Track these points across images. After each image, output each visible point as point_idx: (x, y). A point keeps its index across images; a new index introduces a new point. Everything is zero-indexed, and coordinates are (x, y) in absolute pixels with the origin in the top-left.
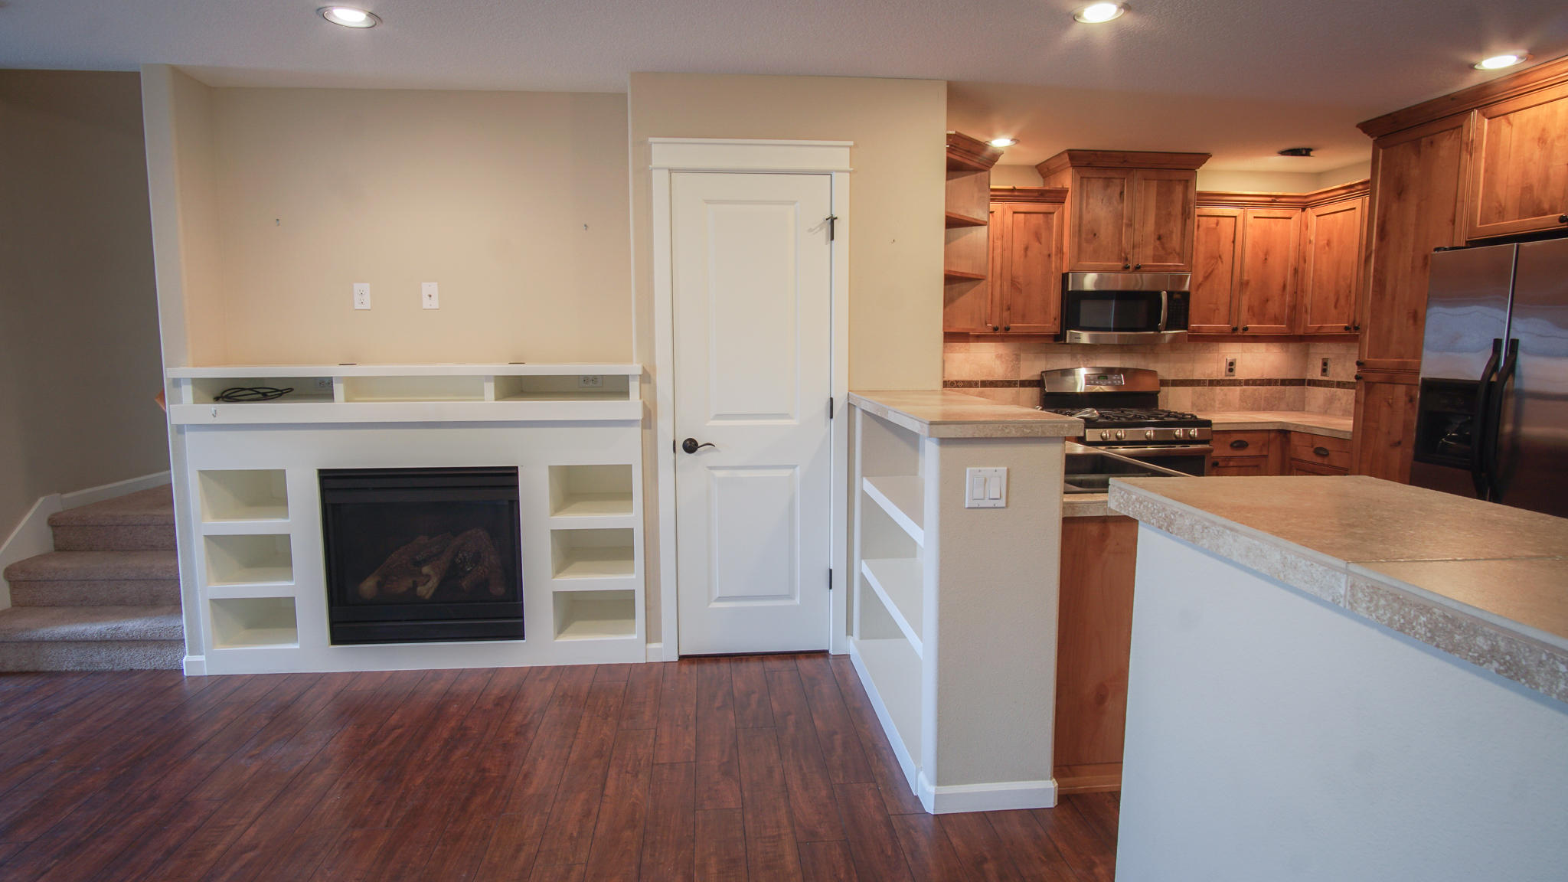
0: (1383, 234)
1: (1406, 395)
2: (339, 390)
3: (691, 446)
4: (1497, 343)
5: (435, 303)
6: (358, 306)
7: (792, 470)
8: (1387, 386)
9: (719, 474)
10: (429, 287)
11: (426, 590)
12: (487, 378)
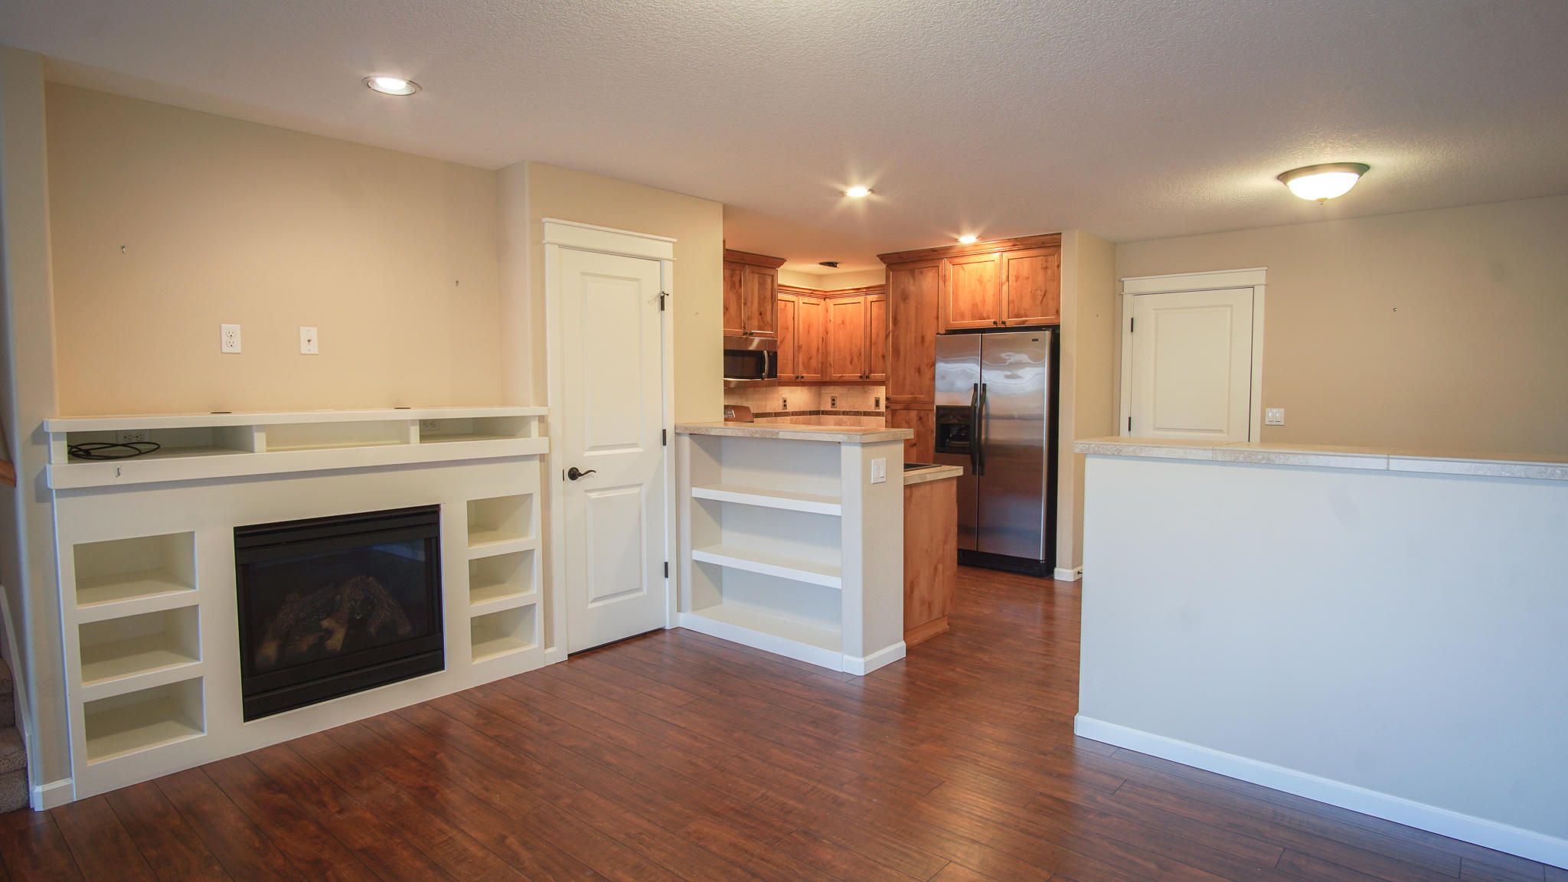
0: (895, 322)
1: (917, 416)
2: (259, 440)
3: (574, 474)
4: (976, 385)
5: (314, 348)
6: (226, 349)
7: (639, 488)
8: (905, 411)
9: (593, 495)
10: (308, 332)
11: (336, 642)
12: (413, 422)
